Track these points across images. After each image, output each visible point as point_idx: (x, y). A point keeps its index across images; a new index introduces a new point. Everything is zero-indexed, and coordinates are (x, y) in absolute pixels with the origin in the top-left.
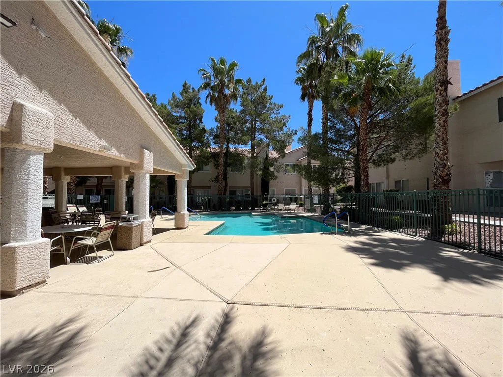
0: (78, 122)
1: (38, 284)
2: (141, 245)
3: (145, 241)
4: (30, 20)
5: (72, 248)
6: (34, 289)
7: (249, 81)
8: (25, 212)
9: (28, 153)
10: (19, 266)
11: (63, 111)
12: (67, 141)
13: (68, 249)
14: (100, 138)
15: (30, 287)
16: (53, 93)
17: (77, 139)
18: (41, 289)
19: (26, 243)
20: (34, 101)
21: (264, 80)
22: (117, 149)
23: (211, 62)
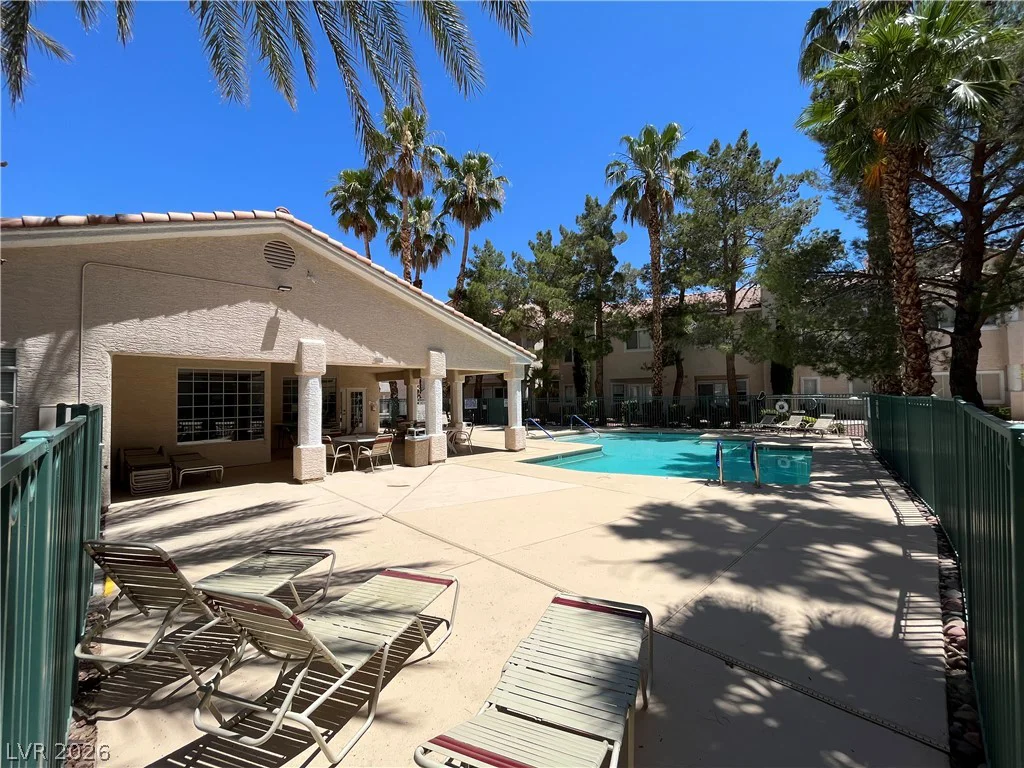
0: (351, 342)
1: (317, 479)
2: (430, 464)
3: (433, 460)
4: (305, 273)
5: (359, 457)
6: (314, 482)
7: (714, 148)
8: (307, 422)
9: (308, 378)
10: (303, 463)
11: (337, 337)
12: (340, 361)
13: (355, 457)
14: (374, 351)
15: (312, 480)
16: (325, 324)
17: (349, 357)
18: (318, 483)
19: (307, 447)
20: (311, 335)
21: (744, 134)
22: (394, 359)
23: (626, 146)
